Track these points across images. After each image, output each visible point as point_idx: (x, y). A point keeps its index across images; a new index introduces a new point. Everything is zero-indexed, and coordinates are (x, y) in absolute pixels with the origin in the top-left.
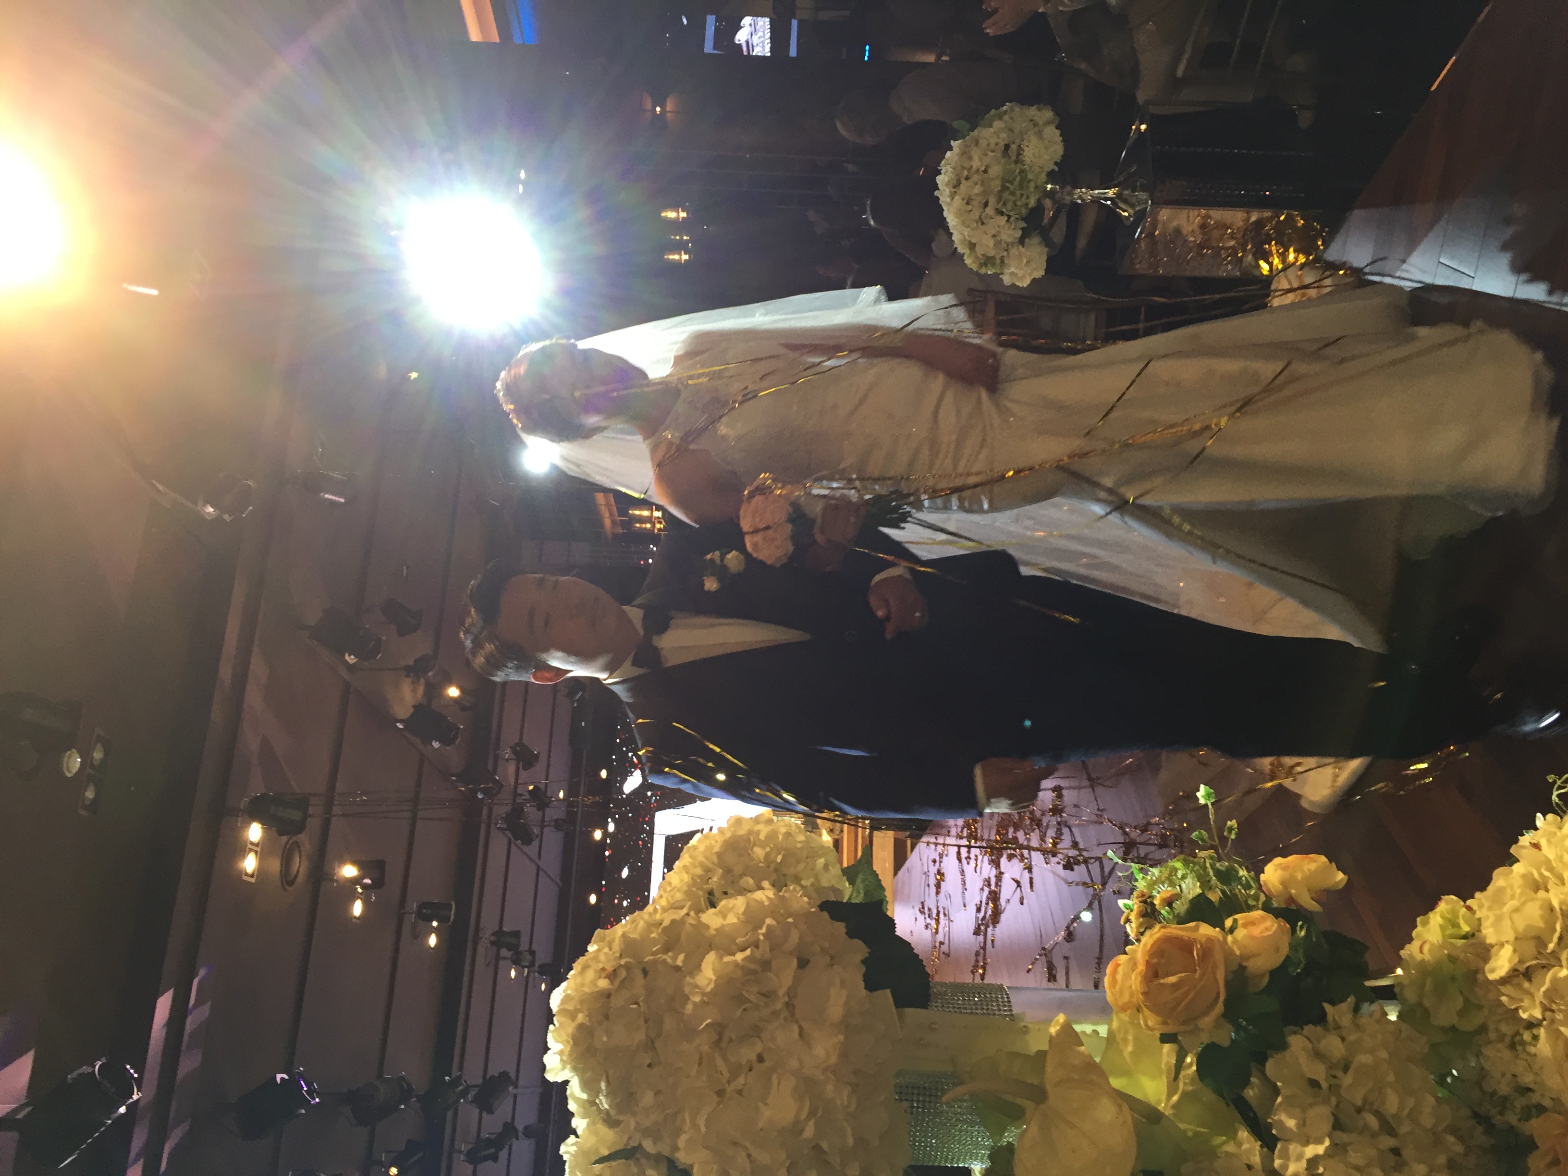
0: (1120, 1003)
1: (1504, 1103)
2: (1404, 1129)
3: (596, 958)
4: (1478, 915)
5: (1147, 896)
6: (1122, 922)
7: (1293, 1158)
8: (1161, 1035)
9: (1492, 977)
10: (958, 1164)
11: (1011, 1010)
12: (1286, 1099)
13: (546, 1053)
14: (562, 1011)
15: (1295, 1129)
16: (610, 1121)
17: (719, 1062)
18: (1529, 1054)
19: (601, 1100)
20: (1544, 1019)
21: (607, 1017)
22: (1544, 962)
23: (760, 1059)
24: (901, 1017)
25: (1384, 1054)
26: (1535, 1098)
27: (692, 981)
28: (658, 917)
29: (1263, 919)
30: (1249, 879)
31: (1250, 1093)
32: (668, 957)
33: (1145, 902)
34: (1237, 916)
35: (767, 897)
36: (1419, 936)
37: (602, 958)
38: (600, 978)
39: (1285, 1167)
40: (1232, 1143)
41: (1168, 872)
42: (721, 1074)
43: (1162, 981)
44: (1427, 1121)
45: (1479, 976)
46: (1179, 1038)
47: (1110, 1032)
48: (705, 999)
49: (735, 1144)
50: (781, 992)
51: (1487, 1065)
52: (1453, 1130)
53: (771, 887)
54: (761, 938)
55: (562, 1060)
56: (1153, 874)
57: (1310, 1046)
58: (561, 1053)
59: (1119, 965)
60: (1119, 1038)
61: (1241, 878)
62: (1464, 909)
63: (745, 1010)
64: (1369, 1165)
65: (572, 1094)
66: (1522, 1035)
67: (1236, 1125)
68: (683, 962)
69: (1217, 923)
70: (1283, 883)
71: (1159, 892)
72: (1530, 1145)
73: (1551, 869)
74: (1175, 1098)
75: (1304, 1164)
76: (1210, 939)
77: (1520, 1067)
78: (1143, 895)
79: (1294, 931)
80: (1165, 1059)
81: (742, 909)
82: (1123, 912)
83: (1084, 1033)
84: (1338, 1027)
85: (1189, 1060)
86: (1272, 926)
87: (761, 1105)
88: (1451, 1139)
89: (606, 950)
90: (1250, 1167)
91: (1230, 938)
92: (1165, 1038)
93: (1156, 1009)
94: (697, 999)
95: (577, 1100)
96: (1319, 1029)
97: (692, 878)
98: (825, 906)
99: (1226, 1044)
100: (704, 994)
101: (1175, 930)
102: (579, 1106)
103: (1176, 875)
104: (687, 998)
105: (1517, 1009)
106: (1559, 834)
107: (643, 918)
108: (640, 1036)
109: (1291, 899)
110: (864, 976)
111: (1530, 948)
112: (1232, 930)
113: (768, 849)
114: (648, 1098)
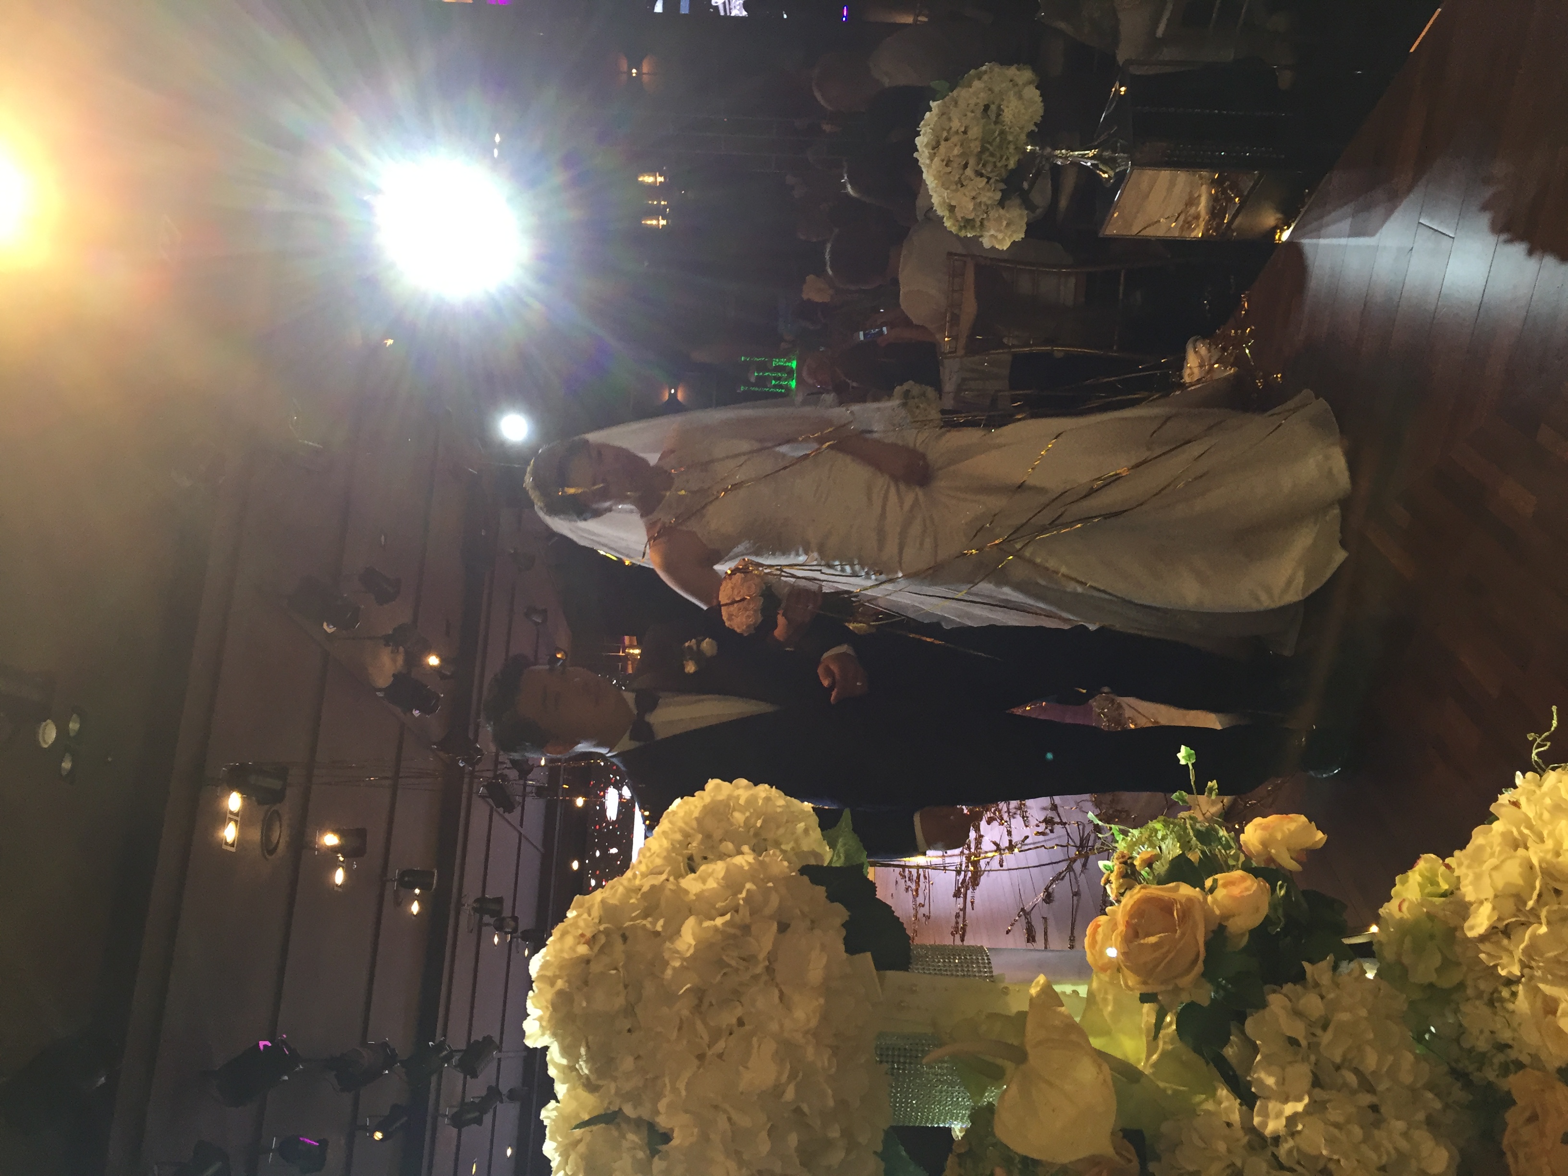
0: (1100, 963)
1: (1482, 1059)
2: (1382, 1087)
3: (575, 924)
4: (1456, 874)
5: (1127, 857)
6: (1102, 884)
7: (1272, 1114)
8: (1141, 994)
9: (1471, 934)
10: (939, 1124)
11: (991, 972)
12: (1263, 1058)
13: (526, 1019)
14: (541, 977)
15: (1274, 1087)
16: (590, 1086)
17: (699, 1026)
18: (1507, 1011)
19: (580, 1066)
20: (1523, 976)
21: (586, 983)
22: (1523, 919)
23: (741, 1023)
24: (882, 979)
25: (1363, 1013)
26: (1513, 1054)
27: (672, 946)
28: (637, 882)
29: (1243, 879)
30: (1229, 838)
31: (1229, 1052)
32: (647, 923)
33: (1125, 863)
34: (1216, 876)
35: (747, 861)
36: (1398, 894)
37: (581, 923)
38: (579, 943)
39: (1265, 1124)
40: (1211, 1101)
41: (1148, 833)
42: (701, 1037)
43: (1142, 941)
44: (1407, 1078)
45: (1458, 934)
46: (1160, 998)
47: (1090, 993)
48: (685, 963)
49: (716, 1107)
50: (762, 956)
51: (1465, 1023)
52: (1431, 1086)
53: (752, 852)
54: (741, 902)
55: (541, 1026)
56: (1134, 836)
57: (1288, 1003)
58: (540, 1019)
59: (1099, 926)
60: (1099, 998)
61: (1221, 838)
62: (1443, 868)
63: (725, 974)
64: (1348, 1121)
65: (552, 1060)
66: (1500, 992)
67: (1216, 1084)
68: (663, 927)
69: (1197, 883)
70: (1265, 844)
71: (1139, 853)
72: (1508, 1101)
73: (1530, 827)
74: (1155, 1057)
75: (1283, 1121)
76: (1190, 900)
77: (1498, 1024)
78: (1123, 857)
79: (1273, 890)
80: (1145, 1018)
81: (722, 874)
82: (1104, 874)
83: (1064, 993)
84: (1317, 985)
85: (1168, 1019)
86: (1252, 885)
87: (741, 1068)
88: (1430, 1095)
89: (585, 916)
90: (1229, 1125)
91: (1210, 898)
92: (1145, 998)
93: (1136, 970)
94: (677, 964)
95: (557, 1065)
96: (1299, 988)
97: (672, 844)
98: (805, 870)
99: (1206, 1003)
100: (684, 959)
101: (1155, 890)
102: (559, 1071)
103: (1156, 836)
104: (666, 963)
105: (1496, 966)
106: (1538, 792)
107: (622, 884)
108: (620, 1002)
109: (1271, 859)
110: (845, 939)
111: (1509, 906)
112: (1212, 890)
113: (748, 814)
114: (628, 1063)
